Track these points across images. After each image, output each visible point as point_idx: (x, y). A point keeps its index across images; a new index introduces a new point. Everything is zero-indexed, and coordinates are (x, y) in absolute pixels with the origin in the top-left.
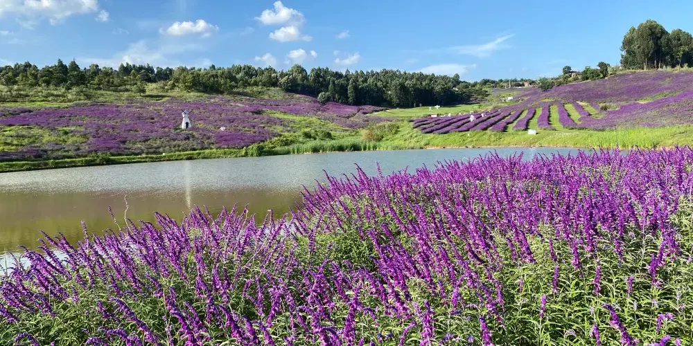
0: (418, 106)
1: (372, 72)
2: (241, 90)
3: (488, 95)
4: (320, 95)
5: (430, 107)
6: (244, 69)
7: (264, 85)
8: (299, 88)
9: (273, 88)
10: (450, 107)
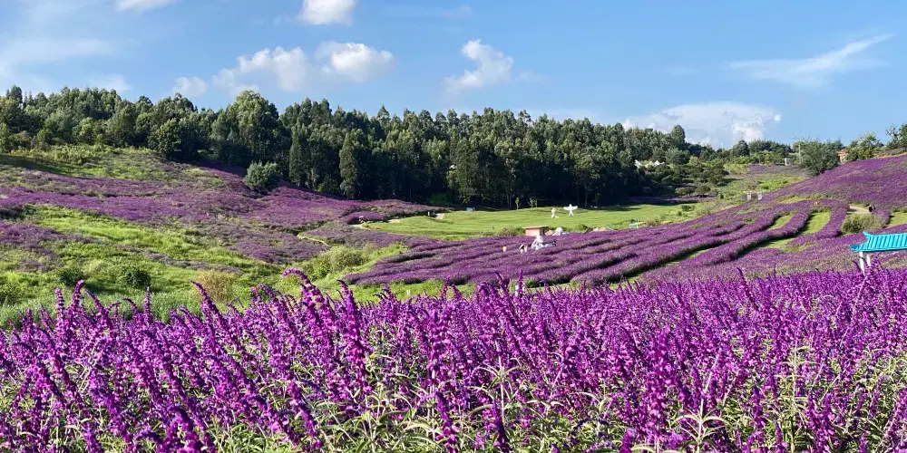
0: (525, 205)
1: (452, 114)
2: (31, 154)
3: (730, 181)
4: (249, 171)
5: (554, 210)
6: (83, 99)
7: (110, 143)
8: (215, 154)
9: (131, 150)
10: (609, 210)
